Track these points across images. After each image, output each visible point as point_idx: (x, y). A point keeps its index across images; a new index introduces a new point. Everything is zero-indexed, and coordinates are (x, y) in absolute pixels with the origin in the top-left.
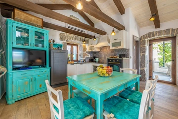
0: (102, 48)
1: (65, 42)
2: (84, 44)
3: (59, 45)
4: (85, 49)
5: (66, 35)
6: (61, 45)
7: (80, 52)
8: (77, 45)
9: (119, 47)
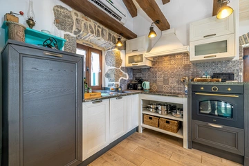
0: (156, 60)
1: (72, 35)
2: (116, 50)
3: (52, 39)
4: (118, 62)
5: (74, 17)
6: (61, 41)
7: (107, 68)
8: (100, 52)
9: (219, 55)
